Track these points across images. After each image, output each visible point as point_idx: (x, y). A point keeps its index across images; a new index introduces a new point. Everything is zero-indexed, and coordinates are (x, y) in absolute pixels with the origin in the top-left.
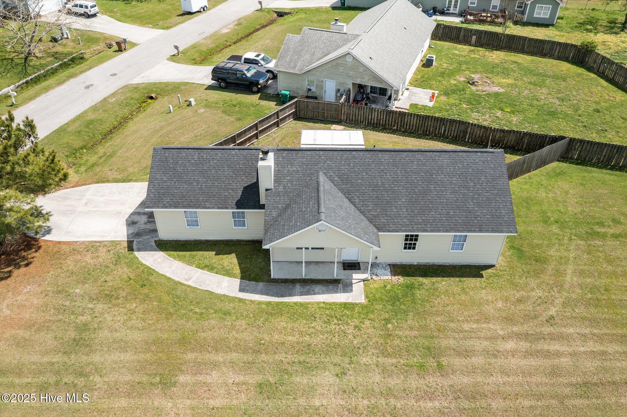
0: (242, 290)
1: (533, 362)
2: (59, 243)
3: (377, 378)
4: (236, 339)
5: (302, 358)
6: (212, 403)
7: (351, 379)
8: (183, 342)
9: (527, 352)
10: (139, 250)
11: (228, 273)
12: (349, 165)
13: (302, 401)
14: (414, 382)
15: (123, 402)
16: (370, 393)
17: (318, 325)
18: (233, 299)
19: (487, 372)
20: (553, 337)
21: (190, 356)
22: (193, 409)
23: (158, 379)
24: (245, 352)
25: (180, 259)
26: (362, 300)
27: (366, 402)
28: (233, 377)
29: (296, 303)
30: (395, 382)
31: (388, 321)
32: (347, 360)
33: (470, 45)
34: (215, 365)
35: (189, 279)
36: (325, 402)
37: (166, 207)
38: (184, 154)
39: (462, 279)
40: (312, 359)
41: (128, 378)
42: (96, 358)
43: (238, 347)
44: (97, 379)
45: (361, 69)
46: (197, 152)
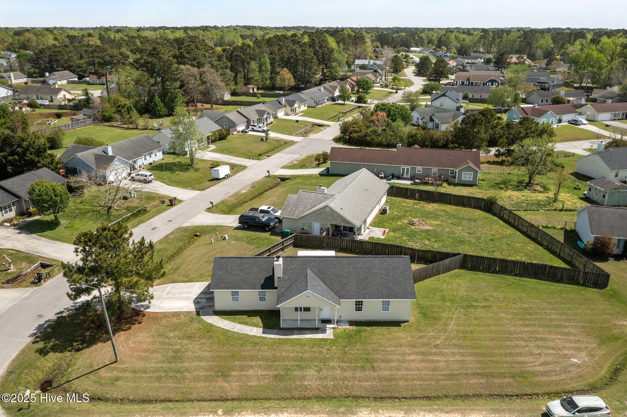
0: (263, 333)
1: (424, 365)
2: (156, 313)
3: (339, 372)
4: (262, 355)
5: (298, 364)
6: (250, 384)
7: (324, 373)
8: (233, 357)
9: (421, 360)
10: (203, 315)
11: (256, 326)
12: (324, 265)
13: (298, 383)
14: (358, 374)
15: (202, 384)
16: (334, 379)
17: (307, 348)
18: (260, 337)
19: (398, 369)
20: (436, 354)
21: (237, 363)
22: (240, 386)
23: (220, 374)
24: (267, 361)
25: (228, 319)
26: (332, 337)
27: (332, 383)
28: (260, 373)
29: (295, 339)
30: (348, 374)
31: (345, 347)
32: (322, 364)
33: (415, 200)
34: (251, 367)
35: (234, 329)
36: (310, 383)
37: (222, 289)
38: (231, 260)
39: (389, 327)
40: (303, 364)
41: (204, 373)
42: (186, 364)
43: (263, 359)
44: (187, 374)
45: (336, 215)
46: (239, 260)
